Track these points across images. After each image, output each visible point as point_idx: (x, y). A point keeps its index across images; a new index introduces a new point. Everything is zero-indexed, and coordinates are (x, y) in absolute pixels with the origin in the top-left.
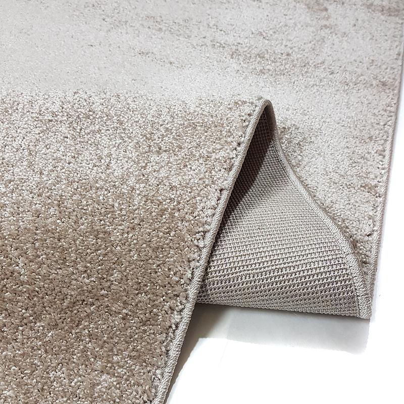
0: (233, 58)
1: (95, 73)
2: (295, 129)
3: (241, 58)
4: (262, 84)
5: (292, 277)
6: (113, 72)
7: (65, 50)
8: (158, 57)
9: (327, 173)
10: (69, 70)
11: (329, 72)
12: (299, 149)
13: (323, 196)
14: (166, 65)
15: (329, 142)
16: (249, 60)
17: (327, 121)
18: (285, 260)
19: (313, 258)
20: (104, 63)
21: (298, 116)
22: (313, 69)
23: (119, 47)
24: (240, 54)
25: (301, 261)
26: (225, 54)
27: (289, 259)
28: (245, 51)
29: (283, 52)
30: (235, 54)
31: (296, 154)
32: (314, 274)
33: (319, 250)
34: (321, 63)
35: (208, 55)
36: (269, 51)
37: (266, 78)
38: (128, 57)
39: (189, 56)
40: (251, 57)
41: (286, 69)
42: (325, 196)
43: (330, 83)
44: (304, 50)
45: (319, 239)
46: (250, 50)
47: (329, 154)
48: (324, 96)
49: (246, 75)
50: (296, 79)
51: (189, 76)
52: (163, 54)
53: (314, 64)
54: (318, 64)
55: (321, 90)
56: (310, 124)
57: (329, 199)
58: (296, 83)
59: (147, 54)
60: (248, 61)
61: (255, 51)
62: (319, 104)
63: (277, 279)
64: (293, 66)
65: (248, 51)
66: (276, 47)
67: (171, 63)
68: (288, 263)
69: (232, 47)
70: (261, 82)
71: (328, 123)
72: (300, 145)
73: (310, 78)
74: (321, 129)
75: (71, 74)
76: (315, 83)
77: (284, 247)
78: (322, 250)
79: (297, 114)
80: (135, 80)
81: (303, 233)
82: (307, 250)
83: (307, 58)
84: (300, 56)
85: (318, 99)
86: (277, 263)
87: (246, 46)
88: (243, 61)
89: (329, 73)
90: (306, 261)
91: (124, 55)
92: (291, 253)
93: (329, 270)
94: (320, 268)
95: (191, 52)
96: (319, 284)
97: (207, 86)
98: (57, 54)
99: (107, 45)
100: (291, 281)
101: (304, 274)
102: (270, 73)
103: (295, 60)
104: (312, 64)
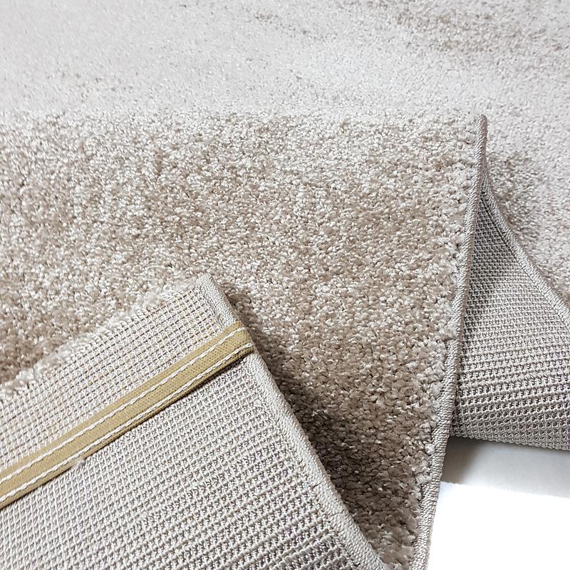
0: (401, 23)
1: (191, 50)
2: (502, 137)
3: (414, 24)
4: (447, 65)
5: (504, 400)
6: (218, 47)
7: (145, 13)
8: (285, 22)
9: (553, 210)
10: (152, 45)
11: (554, 46)
12: (508, 170)
13: (548, 247)
14: (298, 36)
15: (556, 160)
16: (427, 26)
17: (553, 125)
18: (494, 373)
19: (539, 371)
20: (205, 34)
21: (505, 117)
22: (528, 42)
23: (226, 8)
24: (411, 16)
25: (519, 375)
26: (389, 17)
27: (501, 371)
28: (420, 12)
29: (479, 13)
30: (404, 16)
31: (503, 179)
32: (540, 397)
33: (549, 359)
34: (540, 32)
35: (362, 19)
36: (457, 11)
37: (454, 56)
38: (239, 23)
39: (332, 21)
40: (428, 21)
41: (485, 41)
42: (550, 247)
43: (555, 64)
44: (513, 11)
45: (548, 340)
46: (427, 10)
47: (556, 180)
48: (547, 86)
49: (422, 50)
50: (501, 57)
51: (333, 53)
52: (292, 18)
53: (530, 33)
54: (536, 33)
55: (541, 75)
56: (524, 131)
57: (557, 253)
58: (500, 63)
59: (268, 18)
60: (424, 27)
61: (436, 12)
62: (539, 98)
63: (479, 403)
64: (496, 36)
65: (424, 13)
66: (467, 6)
67: (305, 32)
68: (499, 378)
69: (398, 5)
70: (446, 61)
71: (554, 128)
72: (510, 164)
73: (524, 55)
74: (543, 139)
75: (155, 52)
76: (531, 64)
77: (492, 352)
78: (554, 359)
79: (504, 114)
80: (250, 60)
81: (522, 328)
82: (530, 358)
83: (518, 23)
84: (507, 20)
85: (537, 90)
86: (481, 377)
87: (422, 4)
88: (416, 29)
89: (553, 48)
90: (528, 375)
91: (233, 19)
92: (504, 362)
93: (564, 391)
94: (549, 387)
95: (336, 14)
96: (546, 413)
97: (361, 68)
98: (134, 19)
99: (208, 6)
100: (502, 405)
101: (524, 397)
102: (459, 46)
103: (499, 27)
104: (526, 32)
